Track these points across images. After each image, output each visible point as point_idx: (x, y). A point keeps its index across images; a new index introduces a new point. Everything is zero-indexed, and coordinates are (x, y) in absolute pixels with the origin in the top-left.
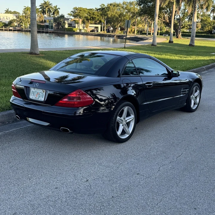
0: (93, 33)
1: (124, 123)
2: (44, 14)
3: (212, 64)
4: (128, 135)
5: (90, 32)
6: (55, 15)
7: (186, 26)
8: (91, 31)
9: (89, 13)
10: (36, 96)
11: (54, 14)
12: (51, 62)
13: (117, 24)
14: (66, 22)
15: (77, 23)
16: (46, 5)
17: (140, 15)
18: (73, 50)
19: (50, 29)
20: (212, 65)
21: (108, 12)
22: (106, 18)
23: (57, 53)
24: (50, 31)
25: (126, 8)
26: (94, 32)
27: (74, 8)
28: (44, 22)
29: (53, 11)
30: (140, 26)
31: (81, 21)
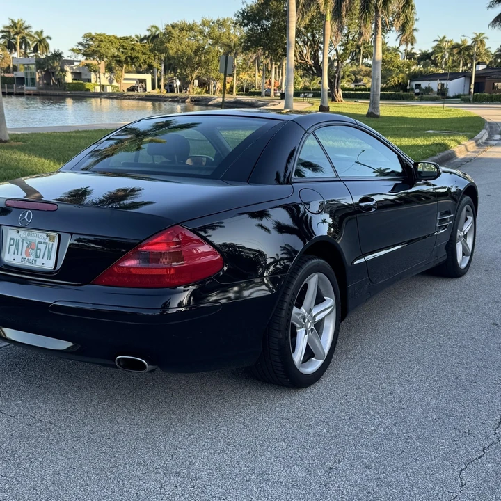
0: (133, 93)
1: (310, 325)
2: (11, 52)
3: (442, 154)
4: (320, 362)
5: (126, 91)
6: (39, 52)
7: (348, 76)
8: (128, 90)
9: (123, 46)
10: (24, 256)
11: (36, 49)
12: (43, 159)
13: (192, 73)
14: (67, 68)
15: (95, 71)
16: (16, 30)
17: (246, 49)
18: (95, 131)
19: (27, 86)
20: (443, 157)
21: (168, 45)
22: (163, 58)
23: (55, 137)
24: (28, 92)
25: (209, 34)
26: (137, 91)
27: (85, 36)
28: (12, 70)
29: (33, 43)
30: (244, 76)
31: (102, 65)
